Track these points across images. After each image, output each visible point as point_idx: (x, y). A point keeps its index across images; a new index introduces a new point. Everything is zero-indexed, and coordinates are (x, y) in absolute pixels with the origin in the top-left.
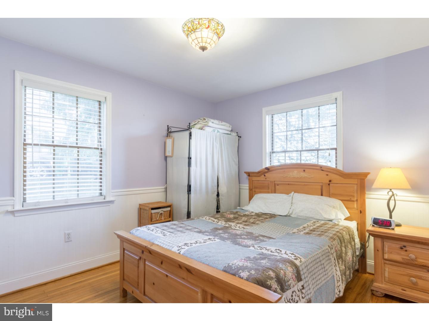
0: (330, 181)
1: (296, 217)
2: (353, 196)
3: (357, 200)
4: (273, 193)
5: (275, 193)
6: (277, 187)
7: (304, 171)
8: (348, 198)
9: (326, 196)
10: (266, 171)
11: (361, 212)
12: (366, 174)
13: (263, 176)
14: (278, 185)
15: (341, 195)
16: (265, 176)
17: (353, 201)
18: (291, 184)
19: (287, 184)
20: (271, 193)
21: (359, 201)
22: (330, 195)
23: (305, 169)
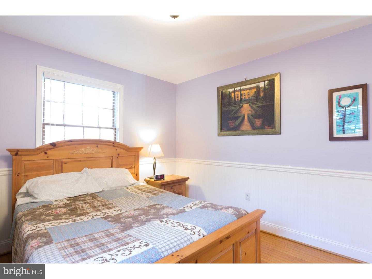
0: (118, 155)
1: (108, 190)
2: (132, 164)
3: (135, 167)
4: (58, 173)
5: (62, 172)
6: (64, 165)
7: (97, 146)
8: (130, 167)
9: (115, 167)
10: (51, 147)
11: (137, 175)
12: (140, 149)
13: (43, 153)
14: (66, 163)
15: (126, 165)
16: (46, 153)
17: (132, 168)
18: (83, 161)
19: (78, 161)
20: (56, 174)
21: (136, 167)
22: (119, 166)
23: (98, 145)
